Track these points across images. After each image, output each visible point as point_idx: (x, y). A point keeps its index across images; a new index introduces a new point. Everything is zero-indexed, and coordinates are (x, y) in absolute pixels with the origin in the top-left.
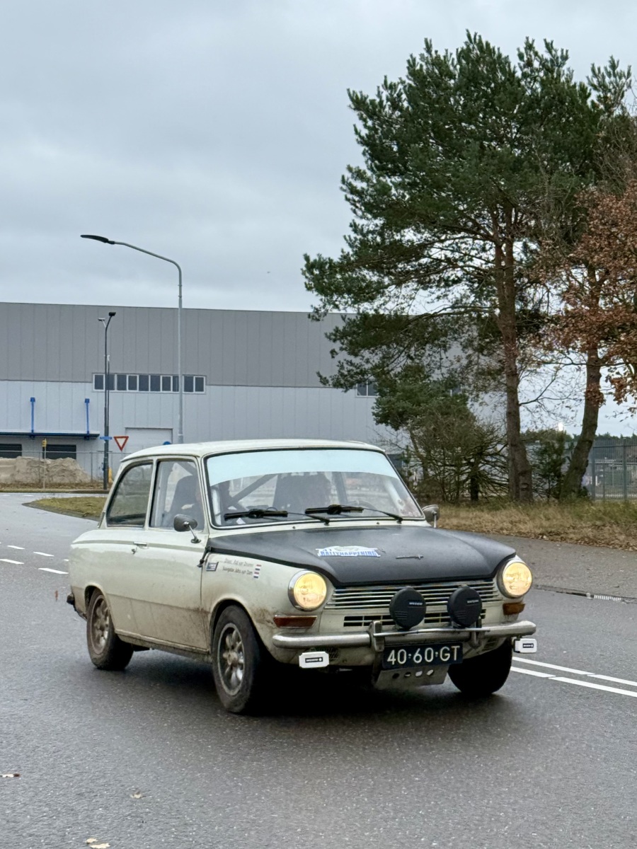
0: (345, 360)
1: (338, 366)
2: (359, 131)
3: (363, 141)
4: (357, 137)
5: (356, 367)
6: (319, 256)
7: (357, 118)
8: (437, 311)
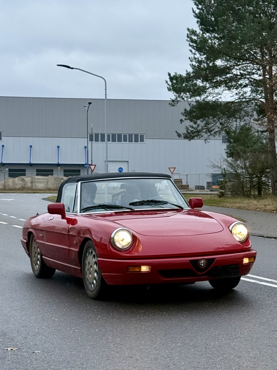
0: (189, 126)
1: (186, 128)
2: (194, 11)
3: (197, 16)
4: (194, 14)
5: (194, 129)
6: (176, 73)
7: (193, 4)
8: (233, 100)
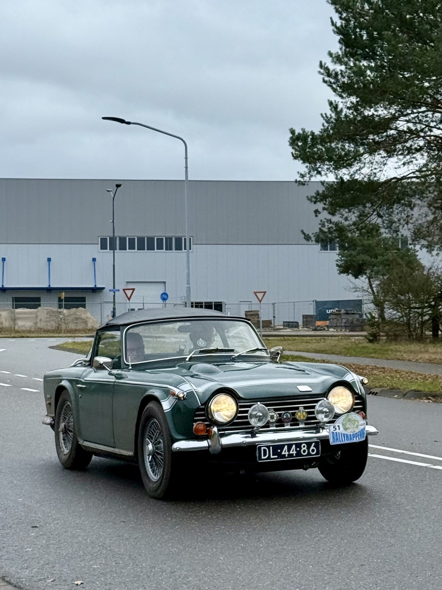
0: (325, 219)
1: (320, 224)
2: (335, 22)
3: (339, 31)
4: (333, 28)
5: (335, 224)
6: (303, 129)
7: (334, 11)
8: (405, 174)
